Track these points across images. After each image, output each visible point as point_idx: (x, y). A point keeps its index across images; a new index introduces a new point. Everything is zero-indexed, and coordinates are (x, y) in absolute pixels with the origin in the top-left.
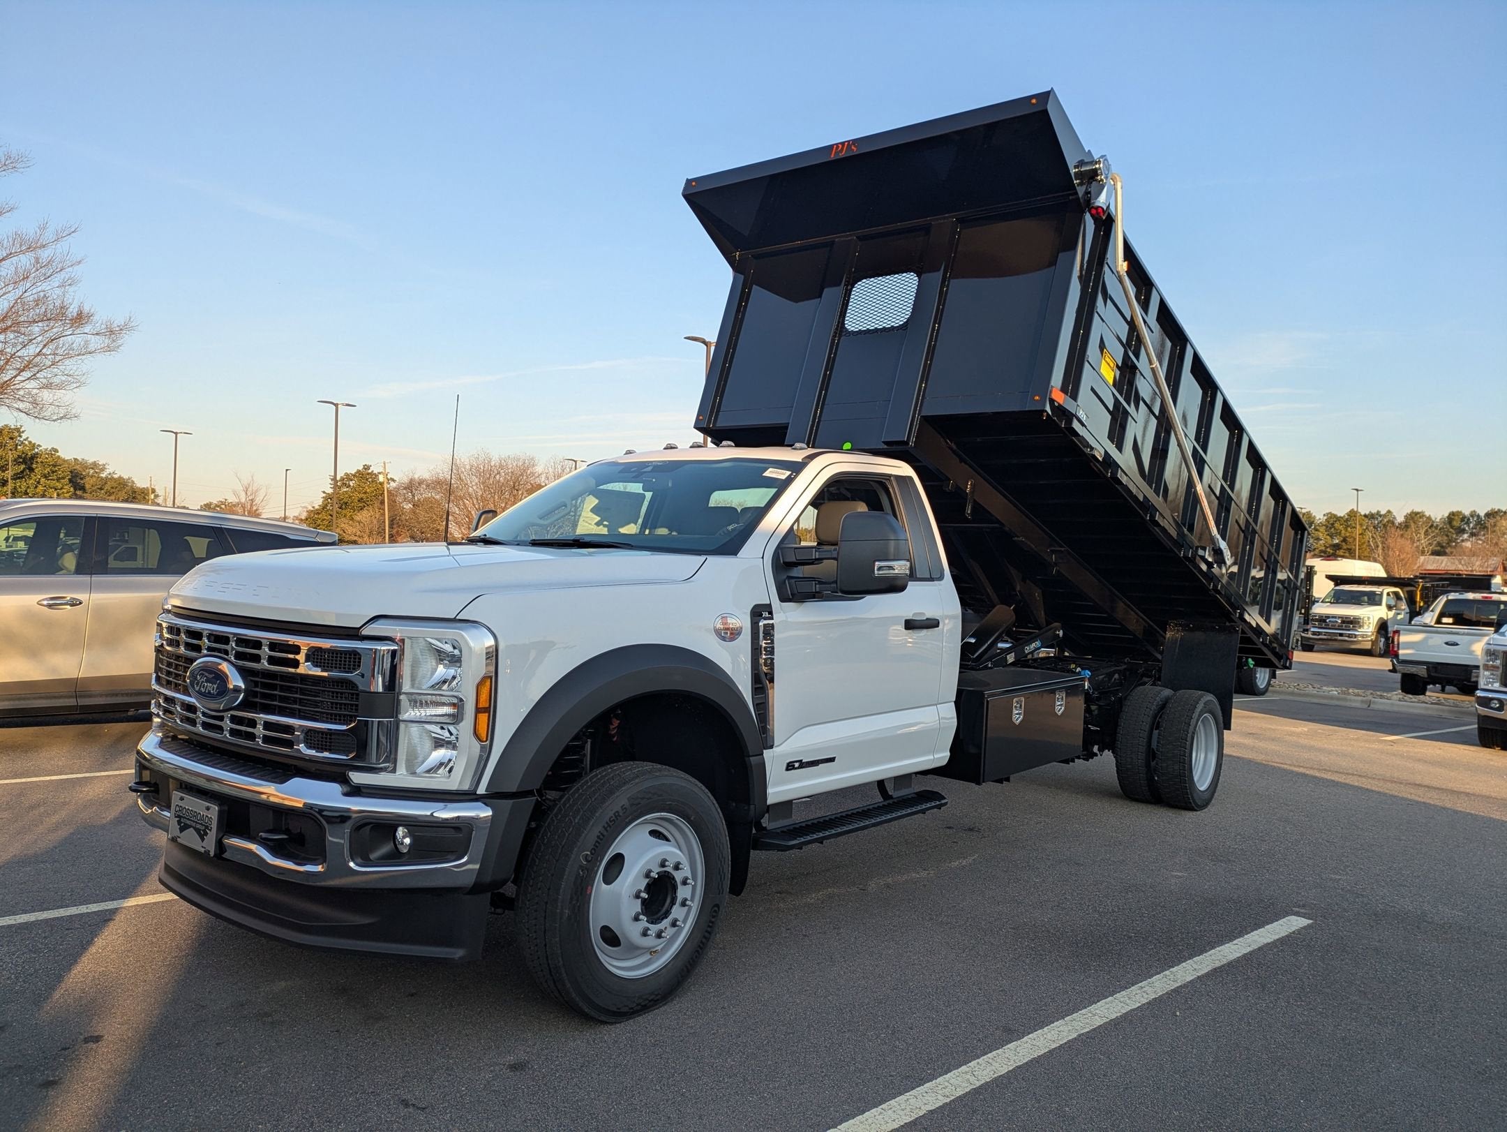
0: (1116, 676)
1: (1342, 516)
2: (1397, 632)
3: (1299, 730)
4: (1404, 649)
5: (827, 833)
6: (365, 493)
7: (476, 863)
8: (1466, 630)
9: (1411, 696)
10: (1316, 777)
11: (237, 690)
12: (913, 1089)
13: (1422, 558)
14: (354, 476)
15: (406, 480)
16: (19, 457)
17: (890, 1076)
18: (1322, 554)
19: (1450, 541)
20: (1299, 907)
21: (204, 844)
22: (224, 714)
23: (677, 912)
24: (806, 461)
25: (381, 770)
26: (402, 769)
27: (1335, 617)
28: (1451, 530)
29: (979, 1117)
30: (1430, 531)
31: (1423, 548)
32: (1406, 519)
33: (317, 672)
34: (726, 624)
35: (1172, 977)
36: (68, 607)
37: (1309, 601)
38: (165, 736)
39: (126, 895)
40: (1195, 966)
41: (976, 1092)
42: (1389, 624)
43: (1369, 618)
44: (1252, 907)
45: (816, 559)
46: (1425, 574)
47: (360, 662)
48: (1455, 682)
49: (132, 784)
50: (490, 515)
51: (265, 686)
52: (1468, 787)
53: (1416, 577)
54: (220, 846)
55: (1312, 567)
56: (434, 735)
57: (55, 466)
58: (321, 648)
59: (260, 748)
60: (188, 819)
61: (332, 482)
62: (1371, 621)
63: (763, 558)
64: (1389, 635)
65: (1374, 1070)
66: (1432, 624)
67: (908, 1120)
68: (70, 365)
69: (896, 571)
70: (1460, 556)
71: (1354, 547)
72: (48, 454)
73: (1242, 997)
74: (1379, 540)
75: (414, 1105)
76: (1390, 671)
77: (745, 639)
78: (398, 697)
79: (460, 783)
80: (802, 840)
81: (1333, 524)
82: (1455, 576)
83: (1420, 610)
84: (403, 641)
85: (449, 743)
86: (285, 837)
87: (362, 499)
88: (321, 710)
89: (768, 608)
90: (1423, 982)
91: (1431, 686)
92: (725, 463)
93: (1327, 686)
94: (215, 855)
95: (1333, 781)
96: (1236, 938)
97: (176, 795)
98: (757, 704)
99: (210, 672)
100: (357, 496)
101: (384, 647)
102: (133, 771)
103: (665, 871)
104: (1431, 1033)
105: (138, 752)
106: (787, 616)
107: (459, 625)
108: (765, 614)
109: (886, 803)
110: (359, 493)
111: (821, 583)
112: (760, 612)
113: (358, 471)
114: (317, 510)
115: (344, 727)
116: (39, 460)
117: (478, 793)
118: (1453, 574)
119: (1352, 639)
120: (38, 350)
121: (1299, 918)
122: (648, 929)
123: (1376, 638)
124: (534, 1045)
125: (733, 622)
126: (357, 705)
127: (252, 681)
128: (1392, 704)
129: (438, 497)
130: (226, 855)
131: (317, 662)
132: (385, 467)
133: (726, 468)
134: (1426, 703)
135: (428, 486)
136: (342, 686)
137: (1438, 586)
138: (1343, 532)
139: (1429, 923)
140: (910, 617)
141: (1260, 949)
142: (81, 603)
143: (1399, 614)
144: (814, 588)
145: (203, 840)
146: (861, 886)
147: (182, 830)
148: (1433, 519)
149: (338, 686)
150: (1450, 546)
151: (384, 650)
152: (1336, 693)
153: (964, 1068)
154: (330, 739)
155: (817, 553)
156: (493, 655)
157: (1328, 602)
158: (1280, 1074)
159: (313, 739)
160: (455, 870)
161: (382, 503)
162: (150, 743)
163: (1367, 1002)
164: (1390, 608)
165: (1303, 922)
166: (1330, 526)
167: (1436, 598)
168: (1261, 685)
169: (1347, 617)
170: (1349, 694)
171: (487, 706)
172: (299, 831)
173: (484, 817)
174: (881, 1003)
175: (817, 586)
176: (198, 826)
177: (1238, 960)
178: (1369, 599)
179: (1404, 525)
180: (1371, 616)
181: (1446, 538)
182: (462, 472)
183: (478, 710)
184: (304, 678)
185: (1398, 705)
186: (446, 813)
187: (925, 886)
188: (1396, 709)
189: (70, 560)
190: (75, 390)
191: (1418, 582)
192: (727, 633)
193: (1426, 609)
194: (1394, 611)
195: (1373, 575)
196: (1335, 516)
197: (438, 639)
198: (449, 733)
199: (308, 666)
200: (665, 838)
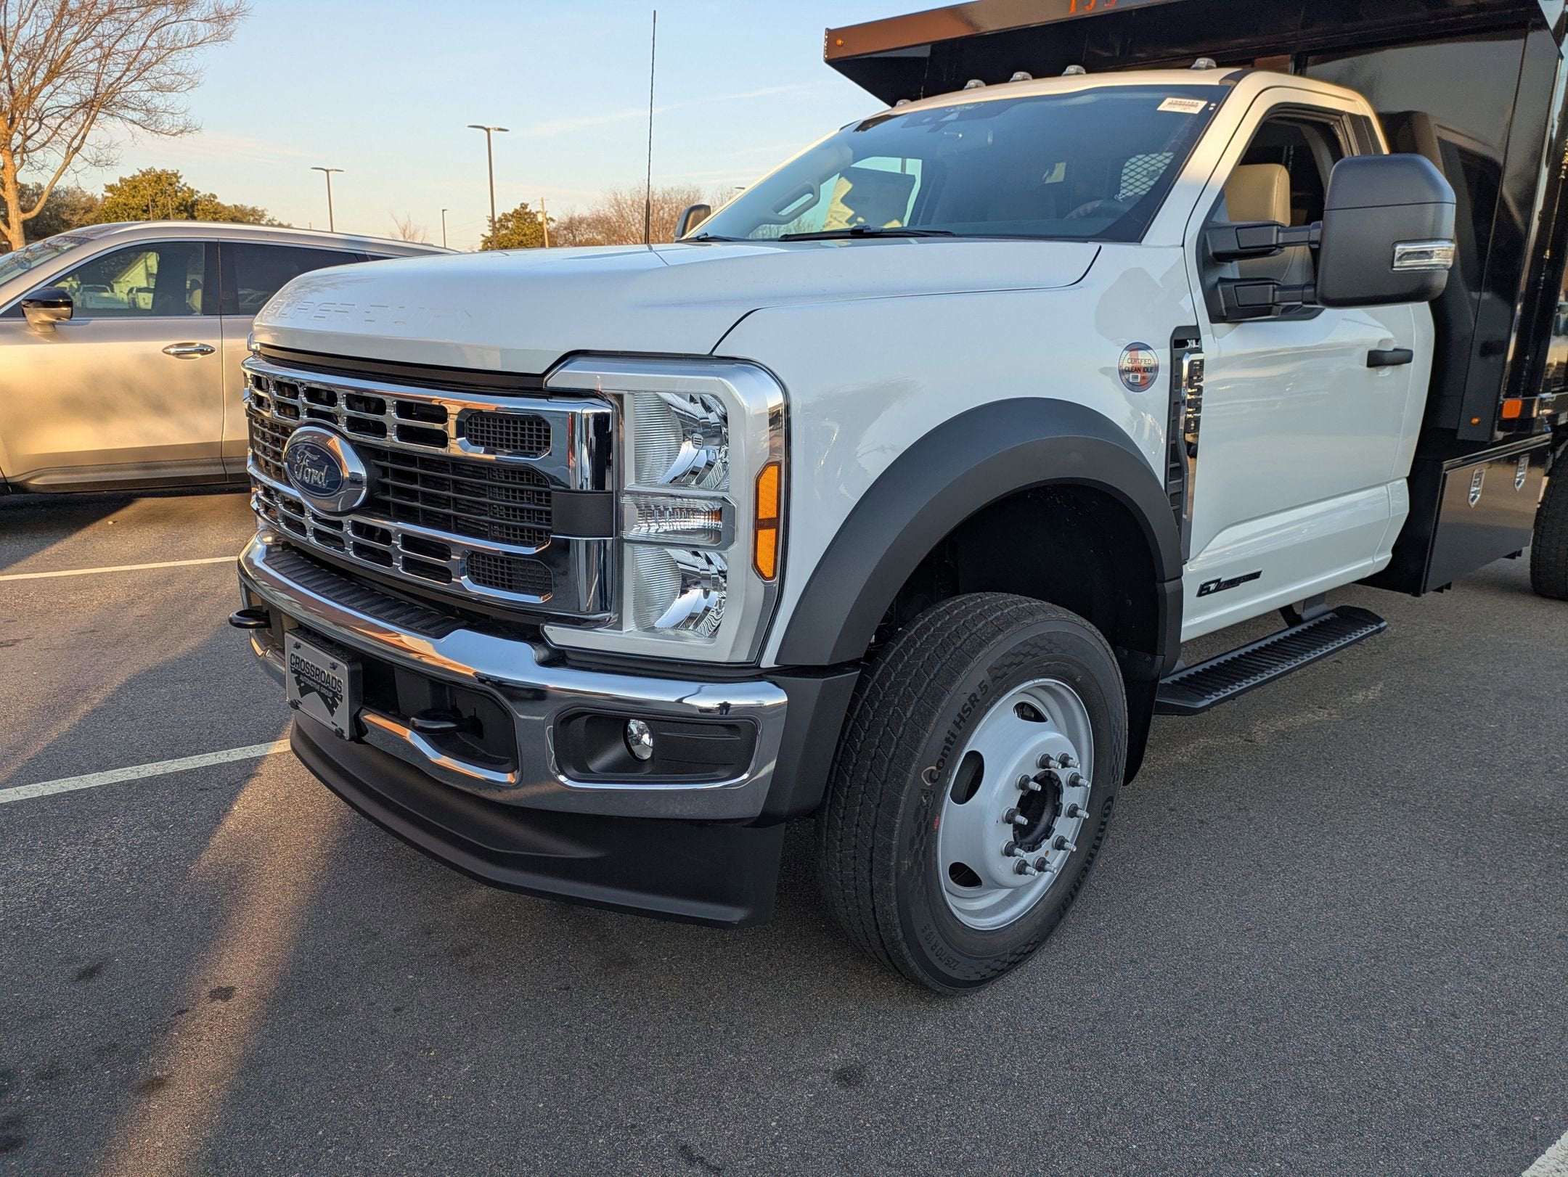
5: (1245, 686)
6: (525, 235)
11: (355, 480)
14: (512, 216)
15: (566, 219)
16: (181, 204)
21: (334, 719)
22: (343, 519)
23: (1061, 826)
24: (1229, 83)
25: (599, 623)
26: (630, 625)
33: (478, 453)
34: (1136, 360)
36: (199, 355)
38: (276, 543)
45: (1281, 245)
47: (548, 437)
49: (233, 615)
50: (702, 212)
51: (399, 475)
54: (358, 725)
56: (681, 566)
57: (215, 213)
58: (480, 412)
59: (400, 577)
60: (309, 678)
63: (1183, 246)
68: (179, 61)
69: (1434, 261)
72: (207, 201)
77: (1160, 391)
78: (617, 498)
79: (732, 651)
84: (620, 397)
85: (707, 578)
86: (452, 725)
87: (522, 242)
88: (489, 519)
89: (1195, 333)
92: (1084, 97)
94: (352, 739)
97: (290, 639)
98: (1172, 495)
99: (314, 450)
101: (588, 410)
102: (237, 594)
103: (1047, 773)
106: (1220, 345)
107: (717, 367)
108: (1192, 344)
109: (1293, 631)
110: (519, 235)
111: (1278, 288)
112: (1183, 340)
113: (516, 211)
115: (533, 551)
116: (200, 207)
117: (763, 665)
120: (141, 43)
122: (1024, 861)
125: (1146, 357)
126: (548, 513)
127: (377, 466)
130: (367, 738)
131: (476, 437)
132: (543, 205)
133: (1085, 105)
135: (589, 225)
136: (522, 479)
140: (1375, 345)
142: (212, 351)
144: (1271, 297)
145: (332, 713)
147: (303, 693)
149: (514, 478)
151: (587, 414)
154: (509, 569)
155: (1281, 234)
156: (780, 420)
159: (481, 567)
160: (729, 793)
162: (255, 553)
171: (775, 516)
172: (471, 716)
175: (1277, 293)
176: (324, 691)
183: (759, 524)
184: (457, 464)
186: (706, 699)
189: (197, 299)
190: (187, 92)
192: (1137, 377)
197: (679, 395)
198: (709, 562)
199: (460, 444)
200: (1039, 718)
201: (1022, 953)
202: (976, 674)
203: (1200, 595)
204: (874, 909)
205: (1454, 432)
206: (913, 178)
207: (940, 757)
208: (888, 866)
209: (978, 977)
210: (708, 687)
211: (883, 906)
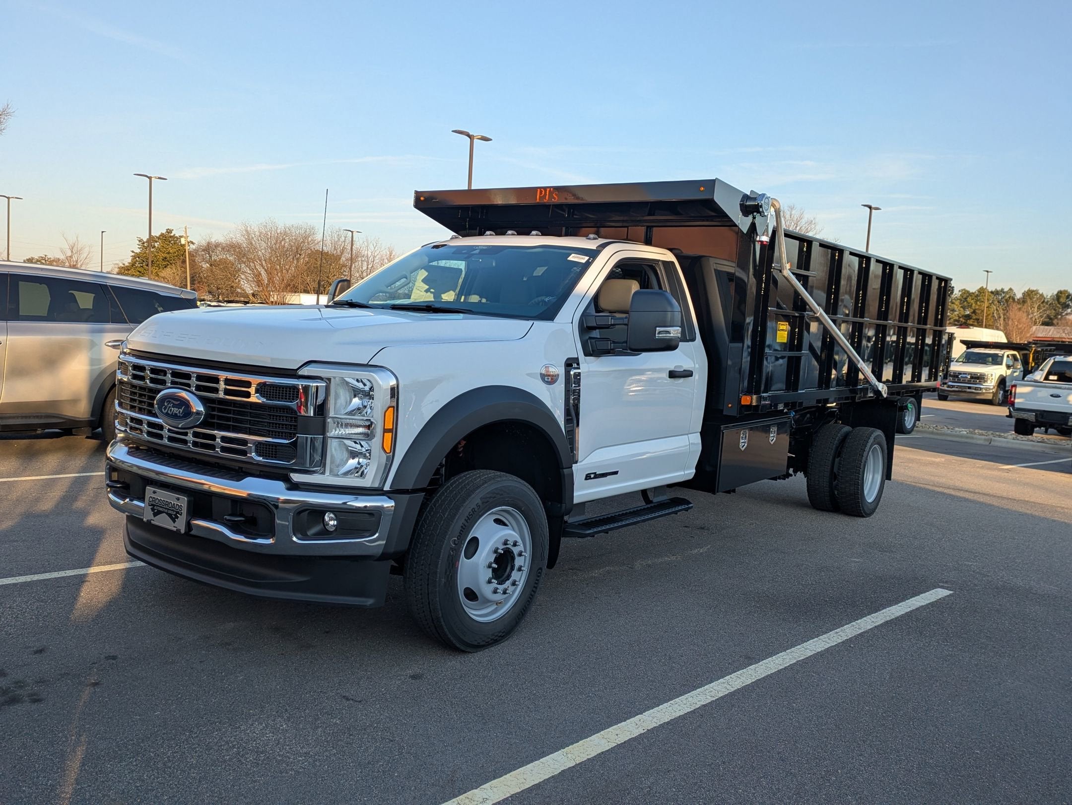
0: (808, 415)
1: (974, 292)
2: (1015, 386)
3: (938, 460)
4: (1018, 398)
5: (612, 526)
6: (169, 253)
7: (383, 540)
8: (1067, 386)
9: (1022, 436)
10: (950, 495)
11: (198, 413)
12: (689, 692)
13: (1034, 328)
14: (159, 238)
15: (204, 243)
17: (673, 684)
18: (956, 323)
19: (1057, 314)
20: (943, 582)
21: (175, 525)
22: (188, 431)
23: (515, 575)
24: (600, 249)
25: (314, 472)
26: (328, 472)
27: (966, 374)
28: (1058, 305)
29: (736, 709)
30: (1042, 305)
31: (1036, 319)
32: (1024, 296)
33: (263, 401)
34: (548, 371)
35: (857, 626)
37: (948, 360)
39: (89, 565)
40: (873, 620)
41: (732, 694)
42: (1007, 380)
43: (992, 375)
44: (910, 582)
45: (611, 325)
46: (1037, 341)
47: (297, 395)
48: (1056, 426)
51: (220, 410)
52: (1063, 502)
53: (1030, 343)
54: (189, 526)
55: (952, 334)
56: (350, 448)
58: (266, 384)
59: (219, 456)
60: (161, 507)
61: (140, 243)
62: (993, 377)
63: (572, 323)
64: (1007, 389)
65: (997, 683)
66: (1042, 380)
67: (689, 710)
69: (672, 335)
70: (1064, 326)
71: (981, 318)
73: (907, 639)
74: (1001, 312)
75: (352, 700)
76: (1007, 416)
77: (560, 386)
78: (326, 420)
79: (372, 482)
80: (595, 530)
81: (966, 299)
82: (1060, 343)
83: (1032, 369)
84: (329, 379)
85: (361, 453)
86: (243, 519)
87: (166, 258)
88: (265, 428)
89: (577, 360)
90: (1029, 631)
91: (1037, 429)
92: (536, 249)
93: (959, 427)
94: (185, 532)
95: (965, 498)
96: (900, 602)
97: (149, 490)
98: (568, 431)
99: (175, 400)
100: (161, 255)
101: (315, 384)
102: (104, 473)
103: (507, 548)
104: (1034, 662)
105: (108, 459)
106: (589, 366)
107: (370, 369)
108: (575, 365)
109: (646, 507)
110: (163, 253)
111: (614, 342)
112: (571, 363)
113: (162, 235)
114: (127, 267)
115: (288, 442)
117: (384, 489)
118: (1059, 342)
119: (978, 391)
121: (943, 590)
122: (497, 589)
123: (997, 390)
124: (424, 664)
125: (553, 370)
126: (296, 426)
127: (210, 406)
128: (1008, 442)
129: (231, 258)
130: (192, 533)
131: (263, 394)
132: (186, 232)
133: (538, 253)
134: (1034, 441)
135: (223, 249)
136: (284, 412)
137: (1046, 350)
138: (974, 305)
139: (1035, 594)
140: (672, 368)
141: (917, 609)
143: (1015, 372)
144: (609, 346)
145: (174, 522)
146: (629, 566)
147: (155, 515)
148: (1045, 296)
149: (280, 411)
150: (1057, 318)
152: (965, 433)
153: (722, 680)
154: (275, 449)
155: (612, 320)
156: (394, 392)
157: (961, 362)
158: (934, 686)
159: (262, 449)
160: (367, 544)
161: (184, 262)
162: (118, 452)
163: (992, 643)
164: (1008, 367)
165: (947, 592)
166: (963, 300)
167: (1045, 360)
168: (909, 425)
169: (975, 374)
170: (975, 434)
171: (391, 427)
172: (252, 515)
173: (387, 507)
174: (658, 640)
175: (611, 345)
176: (170, 512)
177: (902, 616)
178: (993, 360)
179: (1022, 300)
180: (993, 373)
181: (1054, 312)
182: (253, 238)
183: (385, 431)
184: (253, 406)
185: (1013, 443)
186: (359, 503)
187: (675, 566)
188: (1010, 445)
191: (1031, 347)
192: (549, 378)
193: (1037, 369)
194: (1011, 370)
195: (996, 341)
196: (968, 292)
197: (353, 379)
198: (362, 446)
199: (257, 397)
200: (505, 524)
201: (500, 636)
202: (475, 500)
203: (586, 479)
204: (429, 603)
205: (722, 411)
206: (461, 270)
207: (459, 534)
208: (436, 581)
209: (476, 643)
210: (360, 497)
211: (433, 600)
